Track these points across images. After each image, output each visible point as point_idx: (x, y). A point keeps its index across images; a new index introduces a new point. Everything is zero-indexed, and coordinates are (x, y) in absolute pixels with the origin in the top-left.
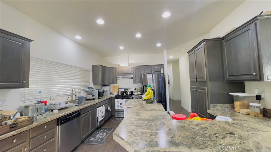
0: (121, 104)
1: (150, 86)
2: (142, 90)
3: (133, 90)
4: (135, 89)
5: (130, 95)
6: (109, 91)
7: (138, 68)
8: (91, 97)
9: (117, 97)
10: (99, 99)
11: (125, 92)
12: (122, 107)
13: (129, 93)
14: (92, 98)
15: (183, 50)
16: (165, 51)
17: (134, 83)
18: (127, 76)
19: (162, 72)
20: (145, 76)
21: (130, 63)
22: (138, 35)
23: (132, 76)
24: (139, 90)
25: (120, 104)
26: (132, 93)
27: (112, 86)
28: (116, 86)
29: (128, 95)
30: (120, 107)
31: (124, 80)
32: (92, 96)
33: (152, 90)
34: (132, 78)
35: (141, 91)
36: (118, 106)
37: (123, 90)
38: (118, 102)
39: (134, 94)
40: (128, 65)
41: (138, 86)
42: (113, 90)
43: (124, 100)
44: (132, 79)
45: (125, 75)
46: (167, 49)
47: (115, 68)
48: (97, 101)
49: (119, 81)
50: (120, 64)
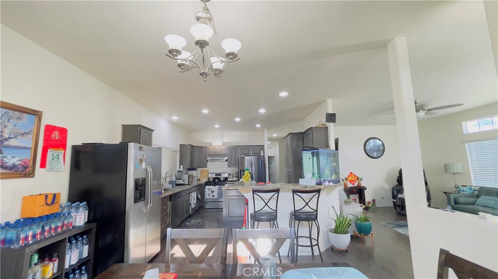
0: (213, 192)
1: (248, 170)
2: (238, 175)
3: (226, 175)
4: (230, 174)
5: (223, 181)
6: (197, 176)
7: (234, 149)
8: (181, 182)
9: (208, 183)
10: (189, 184)
11: (216, 178)
12: (213, 196)
13: (222, 179)
14: (183, 183)
15: (285, 130)
16: (266, 130)
17: (229, 166)
18: (220, 158)
19: (262, 154)
20: (243, 159)
21: (224, 141)
22: (238, 119)
23: (226, 158)
24: (235, 175)
25: (211, 192)
26: (226, 179)
27: (199, 170)
28: (205, 171)
29: (221, 181)
30: (211, 195)
31: (216, 163)
32: (182, 180)
33: (250, 173)
34: (226, 160)
35: (238, 177)
36: (209, 195)
37: (214, 176)
38: (209, 189)
39: (229, 180)
40: (222, 144)
41: (233, 170)
42: (201, 175)
43: (217, 187)
44: (227, 162)
45: (217, 156)
46: (268, 129)
47: (206, 148)
48: (187, 187)
49: (209, 164)
50: (211, 143)
